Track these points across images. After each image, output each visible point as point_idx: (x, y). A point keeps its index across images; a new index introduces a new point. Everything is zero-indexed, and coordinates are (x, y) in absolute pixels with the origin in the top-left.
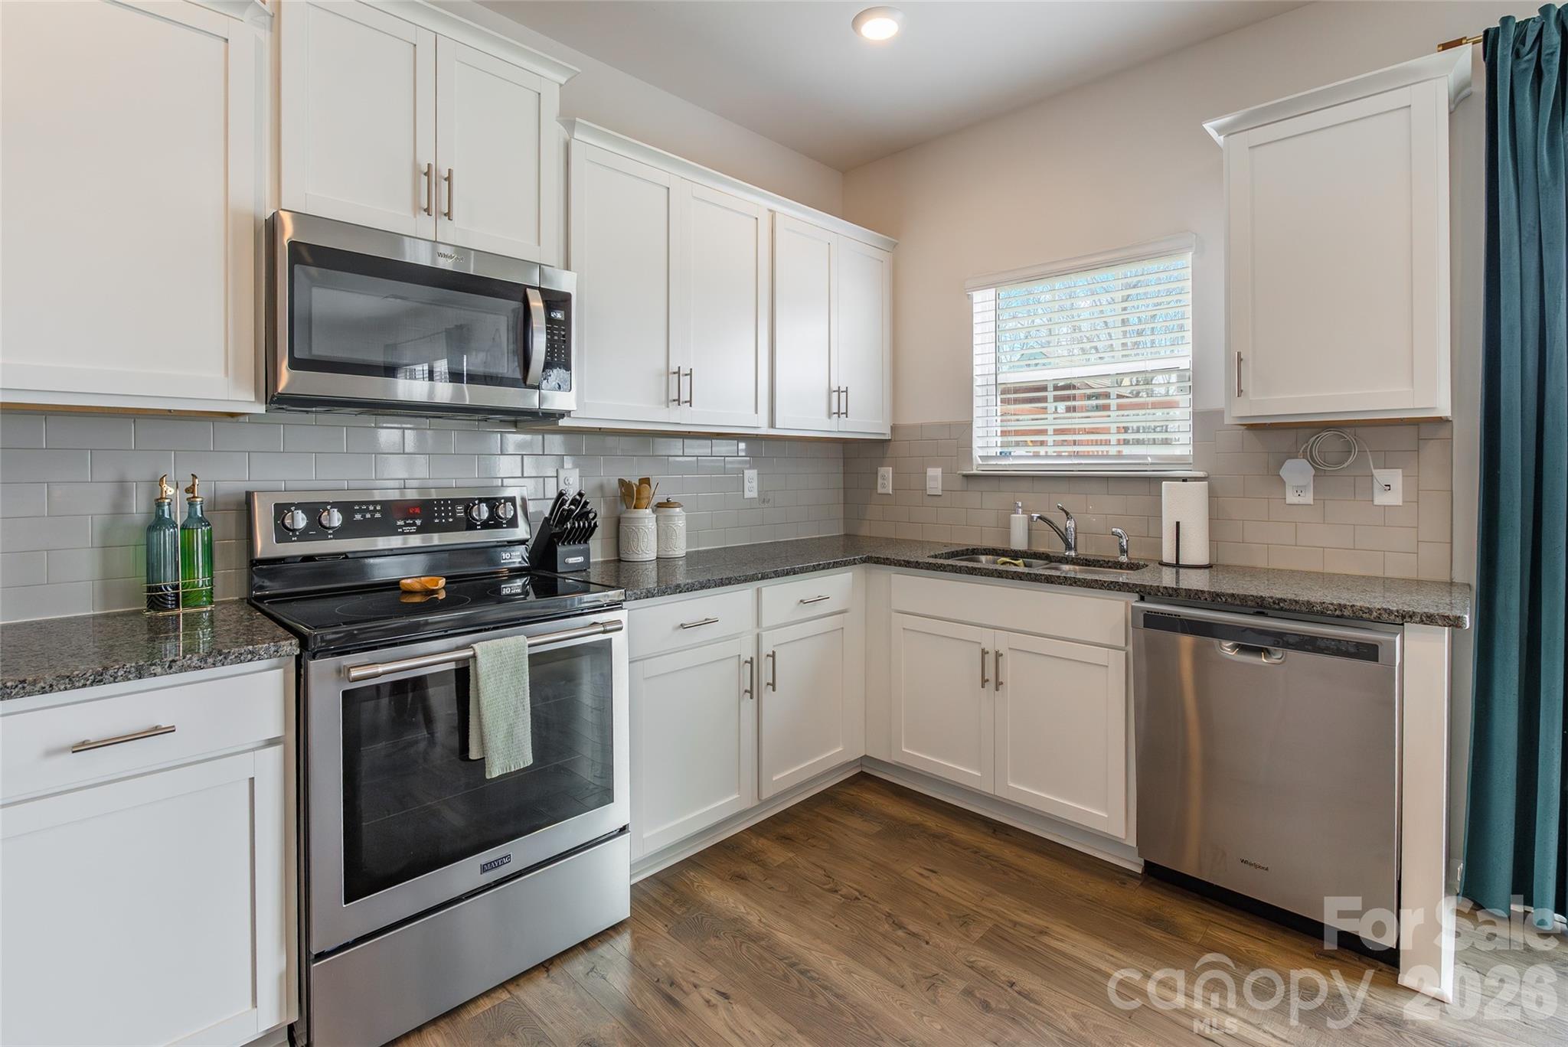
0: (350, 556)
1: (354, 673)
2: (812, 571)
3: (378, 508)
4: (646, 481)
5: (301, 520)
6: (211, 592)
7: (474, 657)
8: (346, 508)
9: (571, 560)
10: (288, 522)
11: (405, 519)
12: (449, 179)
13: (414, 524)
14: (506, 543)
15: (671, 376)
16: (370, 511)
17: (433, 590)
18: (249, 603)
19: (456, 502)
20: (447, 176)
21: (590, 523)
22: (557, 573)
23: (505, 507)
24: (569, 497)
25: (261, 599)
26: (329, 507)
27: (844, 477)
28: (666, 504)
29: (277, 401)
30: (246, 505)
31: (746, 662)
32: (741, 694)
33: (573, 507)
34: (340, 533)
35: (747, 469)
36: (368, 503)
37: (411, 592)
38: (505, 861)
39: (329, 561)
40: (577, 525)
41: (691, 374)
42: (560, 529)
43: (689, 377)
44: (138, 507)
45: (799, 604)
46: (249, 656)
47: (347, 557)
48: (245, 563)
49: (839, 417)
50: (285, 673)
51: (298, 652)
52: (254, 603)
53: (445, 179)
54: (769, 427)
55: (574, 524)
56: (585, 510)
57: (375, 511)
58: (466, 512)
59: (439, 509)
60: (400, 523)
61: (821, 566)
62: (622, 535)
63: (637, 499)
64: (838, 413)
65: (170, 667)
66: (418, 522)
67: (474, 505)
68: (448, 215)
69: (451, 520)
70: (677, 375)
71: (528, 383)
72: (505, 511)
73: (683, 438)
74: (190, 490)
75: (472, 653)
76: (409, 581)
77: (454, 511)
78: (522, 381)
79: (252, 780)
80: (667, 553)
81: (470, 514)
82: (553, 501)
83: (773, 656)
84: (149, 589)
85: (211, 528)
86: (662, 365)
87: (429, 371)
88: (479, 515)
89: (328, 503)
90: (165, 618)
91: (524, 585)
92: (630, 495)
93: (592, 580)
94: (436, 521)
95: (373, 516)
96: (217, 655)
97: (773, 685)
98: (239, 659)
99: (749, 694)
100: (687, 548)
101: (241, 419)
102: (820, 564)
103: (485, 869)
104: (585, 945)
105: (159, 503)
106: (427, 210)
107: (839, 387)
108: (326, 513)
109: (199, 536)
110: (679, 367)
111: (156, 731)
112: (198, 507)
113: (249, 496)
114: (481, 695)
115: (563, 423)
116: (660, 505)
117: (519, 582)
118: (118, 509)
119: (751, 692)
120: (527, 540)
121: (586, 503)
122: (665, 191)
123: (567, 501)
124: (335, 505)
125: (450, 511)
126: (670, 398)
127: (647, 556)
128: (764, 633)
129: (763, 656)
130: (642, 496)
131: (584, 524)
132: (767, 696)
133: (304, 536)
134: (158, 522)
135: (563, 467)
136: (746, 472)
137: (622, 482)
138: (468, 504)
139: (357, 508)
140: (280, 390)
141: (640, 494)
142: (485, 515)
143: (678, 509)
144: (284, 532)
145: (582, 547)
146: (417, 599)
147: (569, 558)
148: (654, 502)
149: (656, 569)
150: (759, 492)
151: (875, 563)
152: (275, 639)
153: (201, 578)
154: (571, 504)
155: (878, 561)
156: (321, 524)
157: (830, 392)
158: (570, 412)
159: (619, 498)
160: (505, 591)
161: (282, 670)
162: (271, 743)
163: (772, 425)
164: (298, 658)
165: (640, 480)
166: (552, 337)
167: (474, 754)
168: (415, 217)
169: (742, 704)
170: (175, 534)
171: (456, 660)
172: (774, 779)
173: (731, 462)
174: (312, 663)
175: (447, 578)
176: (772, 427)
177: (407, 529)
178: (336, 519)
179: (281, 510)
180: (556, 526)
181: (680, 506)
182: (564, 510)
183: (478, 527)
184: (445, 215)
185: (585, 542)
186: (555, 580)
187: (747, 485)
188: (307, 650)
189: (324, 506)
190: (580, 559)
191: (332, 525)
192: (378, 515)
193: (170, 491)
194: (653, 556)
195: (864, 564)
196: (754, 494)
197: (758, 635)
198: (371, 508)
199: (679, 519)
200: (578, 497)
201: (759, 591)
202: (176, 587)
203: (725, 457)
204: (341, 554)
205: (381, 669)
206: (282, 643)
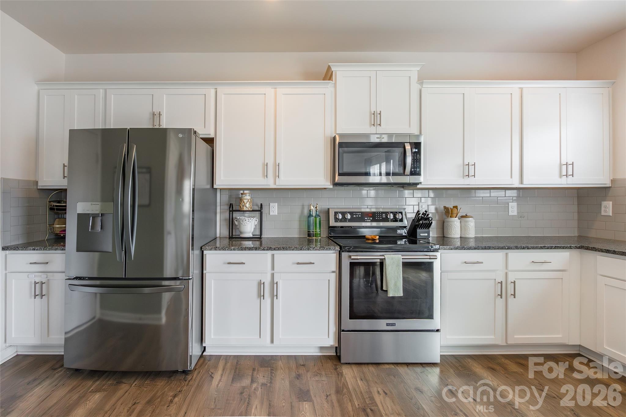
0: (352, 227)
1: (352, 257)
2: (540, 249)
3: (360, 214)
4: (456, 207)
5: (340, 216)
6: (320, 234)
7: (385, 259)
8: (351, 213)
9: (422, 235)
10: (337, 217)
11: (367, 217)
12: (380, 114)
13: (370, 219)
14: (399, 227)
15: (465, 166)
16: (358, 215)
17: (375, 239)
18: (328, 238)
19: (383, 213)
20: (379, 113)
21: (429, 222)
22: (417, 238)
23: (398, 215)
24: (421, 213)
25: (331, 237)
26: (347, 213)
27: (578, 207)
28: (466, 216)
29: (335, 184)
30: (328, 212)
31: (499, 283)
32: (496, 295)
33: (423, 216)
34: (350, 221)
35: (511, 202)
36: (357, 212)
37: (368, 239)
38: (394, 325)
39: (347, 229)
40: (424, 222)
41: (475, 165)
42: (418, 223)
43: (474, 166)
44: (306, 212)
45: (531, 263)
46: (329, 249)
47: (351, 228)
48: (327, 228)
49: (567, 177)
50: (337, 255)
51: (339, 250)
52: (329, 238)
53: (379, 114)
54: (520, 184)
55: (423, 222)
56: (428, 217)
57: (359, 215)
58: (386, 216)
59: (377, 215)
60: (366, 218)
61: (546, 247)
62: (445, 227)
63: (451, 214)
64: (567, 175)
65: (314, 249)
66: (371, 218)
67: (389, 214)
68: (380, 125)
69: (381, 218)
70: (468, 166)
71: (405, 174)
72: (399, 216)
73: (475, 190)
74: (316, 208)
75: (384, 258)
76: (368, 236)
77: (382, 216)
78: (403, 174)
79: (329, 280)
80: (465, 236)
81: (387, 216)
82: (415, 214)
83: (514, 282)
84: (308, 232)
85: (320, 218)
86: (461, 162)
87: (380, 173)
88: (390, 217)
89: (347, 212)
90: (311, 239)
91: (405, 241)
92: (448, 212)
93: (430, 242)
94: (377, 218)
95: (358, 216)
96: (322, 248)
97: (514, 295)
98: (327, 250)
99: (500, 296)
100: (475, 235)
101: (327, 189)
102: (545, 246)
103: (388, 325)
104: (422, 364)
105: (310, 211)
106: (374, 125)
107: (567, 163)
108: (346, 215)
109: (318, 219)
110: (469, 163)
111: (311, 263)
112: (318, 212)
113: (329, 209)
114: (387, 271)
115: (418, 186)
116: (462, 217)
117: (404, 240)
118: (302, 212)
119: (501, 296)
120: (407, 227)
121: (428, 215)
122: (463, 95)
123: (420, 214)
124: (349, 212)
125: (381, 216)
126: (465, 175)
127: (456, 236)
128: (509, 272)
129: (509, 282)
130: (453, 213)
131: (427, 222)
132: (511, 299)
133: (341, 221)
134: (310, 216)
135: (421, 202)
136: (510, 204)
137: (445, 207)
138: (387, 213)
139: (354, 213)
140: (336, 182)
141: (452, 212)
142: (392, 217)
143: (471, 219)
144: (336, 220)
145: (427, 230)
146: (370, 241)
147: (421, 233)
148: (459, 215)
149: (460, 241)
150: (518, 213)
151: (586, 249)
152: (334, 246)
153: (318, 230)
154: (422, 215)
155: (587, 248)
156: (345, 218)
157: (561, 165)
158: (421, 183)
159: (444, 213)
160: (398, 243)
161: (336, 254)
162: (333, 272)
163: (522, 183)
164: (340, 251)
165: (453, 206)
166: (414, 158)
167: (384, 288)
168: (370, 127)
169: (496, 300)
170: (313, 218)
171: (380, 259)
172: (515, 337)
173: (500, 200)
174: (343, 253)
175: (379, 236)
176: (522, 184)
177: (368, 220)
178: (349, 216)
179: (336, 213)
180: (417, 222)
181: (472, 217)
182: (419, 217)
183: (390, 221)
184: (379, 125)
185: (428, 229)
186: (417, 240)
187: (510, 209)
188: (342, 249)
189: (346, 213)
190: (426, 235)
191: (348, 218)
192: (360, 216)
193: (312, 207)
194: (458, 235)
195: (578, 249)
196: (515, 213)
197: (506, 273)
198: (358, 214)
199: (471, 223)
200: (425, 212)
201: (507, 254)
202: (313, 232)
203: (498, 197)
204: (350, 226)
205: (359, 257)
206: (336, 247)
